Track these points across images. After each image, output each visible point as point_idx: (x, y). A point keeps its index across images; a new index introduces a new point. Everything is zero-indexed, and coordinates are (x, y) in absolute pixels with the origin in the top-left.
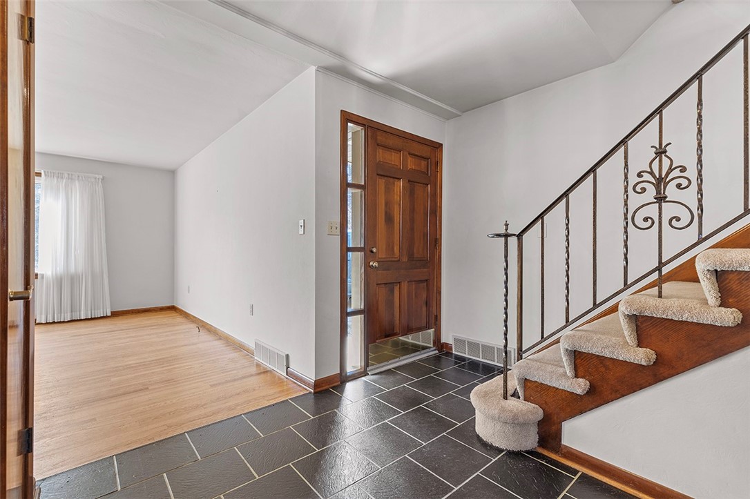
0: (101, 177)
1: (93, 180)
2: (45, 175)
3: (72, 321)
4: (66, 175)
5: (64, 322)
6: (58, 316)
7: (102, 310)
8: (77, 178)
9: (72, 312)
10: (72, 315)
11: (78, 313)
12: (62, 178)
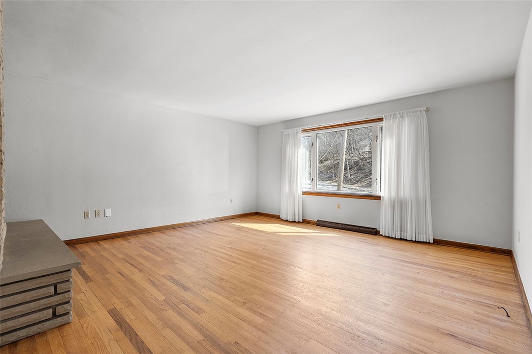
0: (425, 108)
1: (419, 113)
2: (385, 119)
3: (401, 239)
4: (398, 115)
5: (395, 239)
6: (391, 232)
7: (425, 236)
8: (406, 116)
9: (401, 231)
10: (401, 235)
11: (406, 233)
12: (396, 118)
